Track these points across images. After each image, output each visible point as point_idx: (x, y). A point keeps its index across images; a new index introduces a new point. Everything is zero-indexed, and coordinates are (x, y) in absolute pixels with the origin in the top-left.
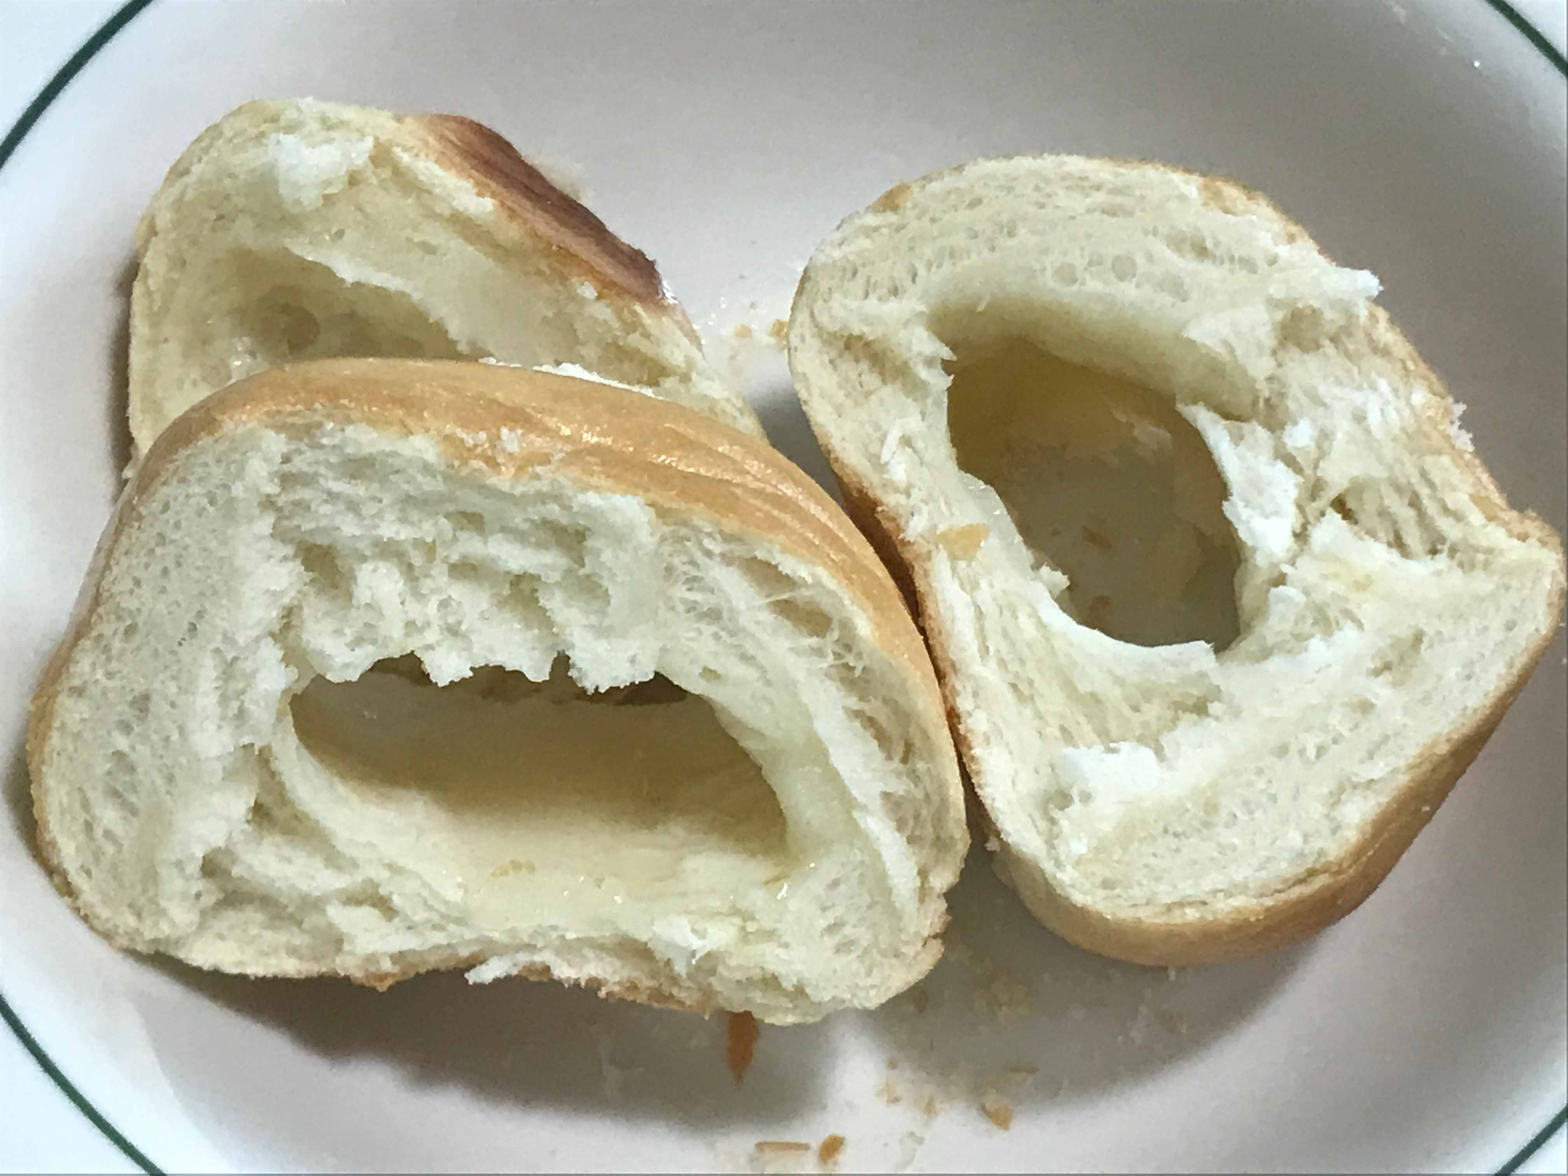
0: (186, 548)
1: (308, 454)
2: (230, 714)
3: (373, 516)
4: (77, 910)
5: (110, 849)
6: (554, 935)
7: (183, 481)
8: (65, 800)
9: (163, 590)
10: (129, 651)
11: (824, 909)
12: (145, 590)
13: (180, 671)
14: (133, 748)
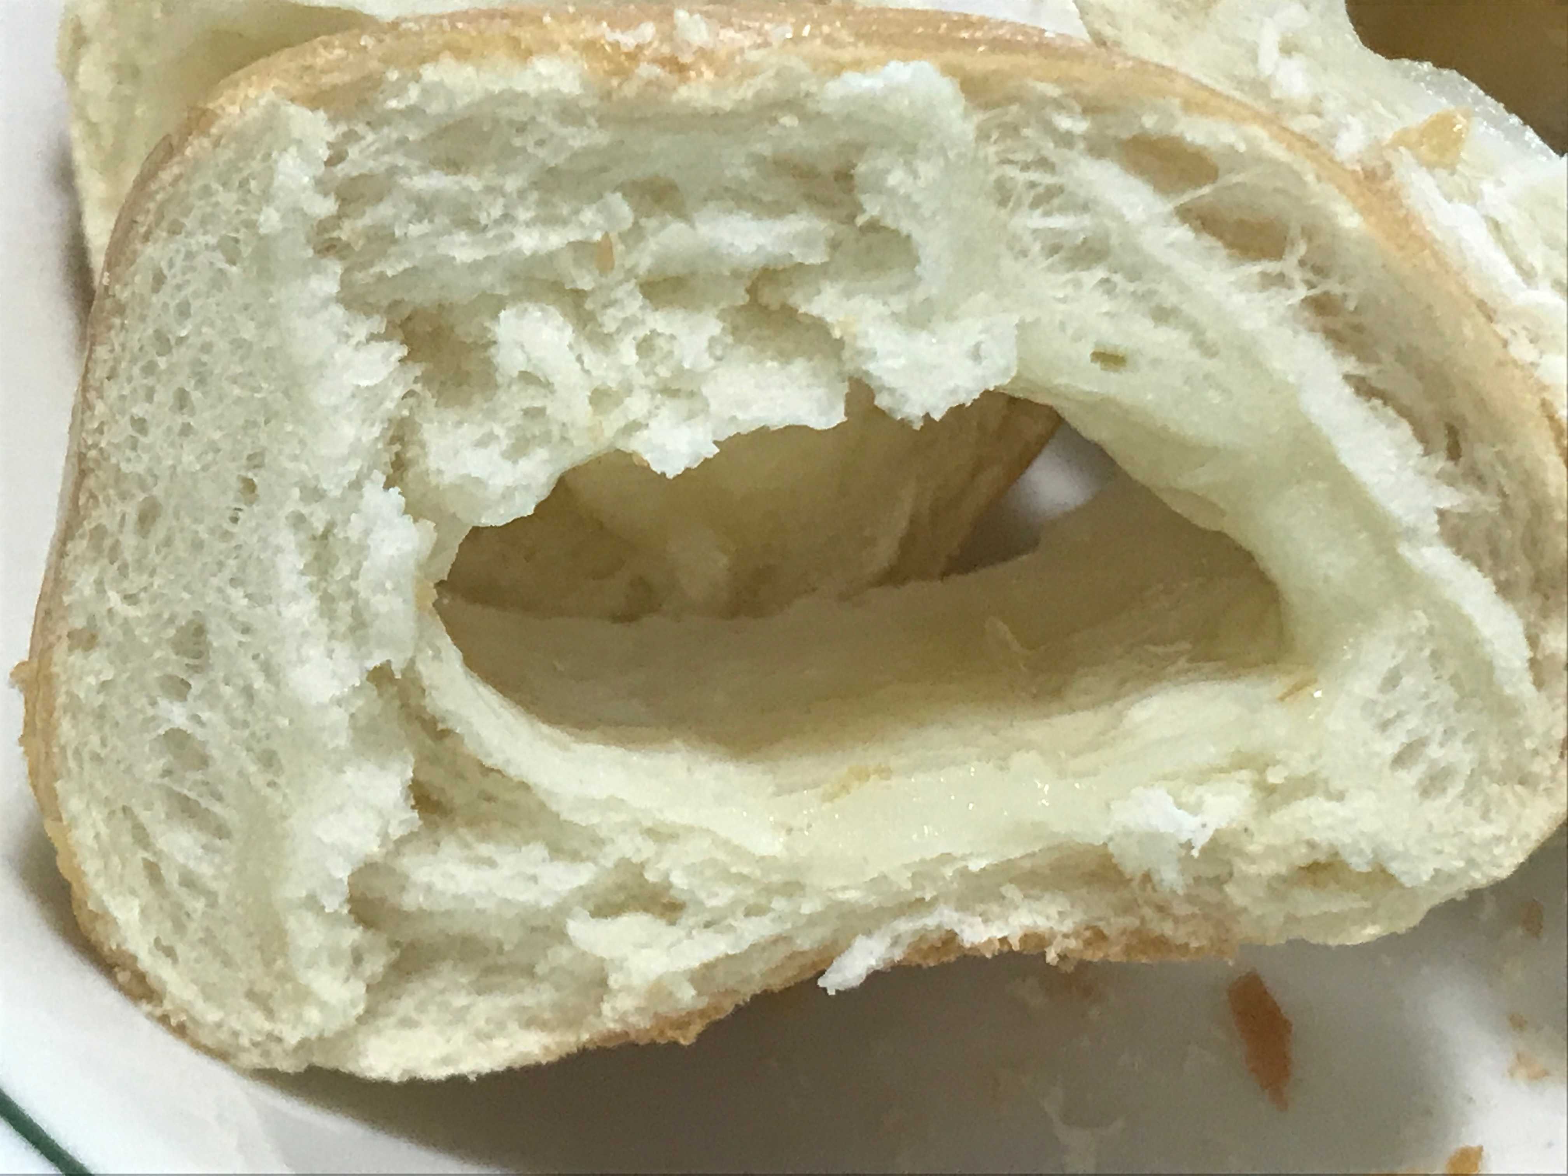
0: (207, 348)
1: (370, 137)
2: (342, 627)
3: (497, 222)
4: (164, 1020)
5: (198, 905)
6: (948, 872)
7: (175, 230)
8: (104, 830)
9: (186, 430)
10: (153, 548)
11: (1384, 726)
12: (155, 436)
13: (243, 568)
14: (196, 719)
